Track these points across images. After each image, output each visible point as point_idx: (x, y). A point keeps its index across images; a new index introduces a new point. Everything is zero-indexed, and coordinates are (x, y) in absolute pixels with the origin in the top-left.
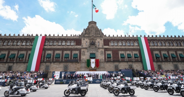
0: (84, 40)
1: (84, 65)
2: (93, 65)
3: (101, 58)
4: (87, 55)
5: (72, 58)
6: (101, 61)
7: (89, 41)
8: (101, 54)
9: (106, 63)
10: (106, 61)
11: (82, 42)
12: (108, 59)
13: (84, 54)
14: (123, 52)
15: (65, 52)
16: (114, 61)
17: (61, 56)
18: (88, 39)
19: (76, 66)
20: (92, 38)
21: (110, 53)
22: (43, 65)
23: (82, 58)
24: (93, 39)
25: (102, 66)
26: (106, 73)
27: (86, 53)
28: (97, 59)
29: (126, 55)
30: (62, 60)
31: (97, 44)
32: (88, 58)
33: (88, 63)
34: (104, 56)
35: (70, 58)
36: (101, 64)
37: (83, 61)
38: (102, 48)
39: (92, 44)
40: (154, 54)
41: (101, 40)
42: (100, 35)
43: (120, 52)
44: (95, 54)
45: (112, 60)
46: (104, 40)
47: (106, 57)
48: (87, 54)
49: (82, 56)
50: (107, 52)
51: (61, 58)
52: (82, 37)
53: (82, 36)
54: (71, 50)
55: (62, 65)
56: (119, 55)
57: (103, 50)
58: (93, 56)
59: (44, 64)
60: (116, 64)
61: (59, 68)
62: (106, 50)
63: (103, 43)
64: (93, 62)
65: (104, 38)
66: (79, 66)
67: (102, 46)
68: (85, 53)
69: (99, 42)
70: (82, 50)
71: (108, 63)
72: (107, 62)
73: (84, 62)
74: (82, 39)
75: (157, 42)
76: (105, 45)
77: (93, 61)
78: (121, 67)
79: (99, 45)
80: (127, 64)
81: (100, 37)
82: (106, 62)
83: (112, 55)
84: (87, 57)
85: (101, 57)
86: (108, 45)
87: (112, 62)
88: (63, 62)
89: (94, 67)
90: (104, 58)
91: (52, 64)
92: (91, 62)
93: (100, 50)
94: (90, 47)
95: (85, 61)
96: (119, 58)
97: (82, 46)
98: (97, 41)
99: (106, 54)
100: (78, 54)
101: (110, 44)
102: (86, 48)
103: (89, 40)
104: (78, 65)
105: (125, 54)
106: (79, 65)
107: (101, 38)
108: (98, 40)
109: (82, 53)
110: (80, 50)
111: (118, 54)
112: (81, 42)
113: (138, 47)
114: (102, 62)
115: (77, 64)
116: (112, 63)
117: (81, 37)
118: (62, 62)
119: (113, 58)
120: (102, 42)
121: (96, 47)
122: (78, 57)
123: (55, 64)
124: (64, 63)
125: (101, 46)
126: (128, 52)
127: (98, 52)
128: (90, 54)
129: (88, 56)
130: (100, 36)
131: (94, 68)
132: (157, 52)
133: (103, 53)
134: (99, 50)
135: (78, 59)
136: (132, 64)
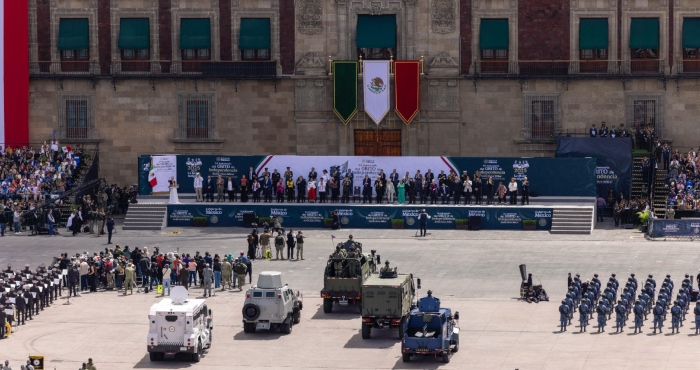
1: (315, 97)
2: (377, 104)
3: (434, 50)
4: (339, 31)
5: (235, 47)
6: (434, 71)
8: (437, 22)
9: (468, 85)
10: (472, 70)
13: (318, 24)
14: (600, 5)
15: (183, 5)
16: (529, 73)
17: (155, 36)
19: (262, 101)
21: (503, 15)
22: (48, 95)
23: (298, 50)
25: (441, 104)
26: (436, 165)
27: (328, 14)
28: (410, 56)
30: (166, 67)
32: (343, 46)
33: (345, 89)
34: (456, 34)
37: (310, 73)
43: (582, 7)
44: (394, 16)
45: (514, 68)
47: (475, 40)
48: (337, 22)
49: (298, 36)
50: (482, 8)
51: (156, 48)
55: (168, 96)
56: (567, 30)
59: (51, 88)
60: (545, 89)
61: (153, 118)
64: (378, 82)
66: (280, 101)
68: (318, 11)
71: (482, 86)
72: (476, 78)
73: (314, 79)
77: (376, 71)
78: (577, 113)
80: (621, 94)
82: (470, 79)
83: (521, 25)
84: (338, 42)
85: (432, 41)
87: (513, 78)
88: (176, 78)
89: (387, 116)
90: (455, 53)
91: (104, 88)
92: (361, 82)
95: (320, 73)
96: (567, 55)
99: (476, 23)
100: (276, 24)
104: (277, 100)
105: (613, 22)
106: (279, 95)
109: (297, 12)
111: (562, 18)
114: (439, 80)
115: (267, 88)
116: (513, 86)
118: (166, 76)
122: (276, 44)
123: (123, 87)
124: (180, 84)
126: (642, 6)
127: (415, 3)
128: (359, 16)
129: (343, 37)
131: (384, 120)
133: (450, 10)
135: (276, 56)
136: (660, 92)
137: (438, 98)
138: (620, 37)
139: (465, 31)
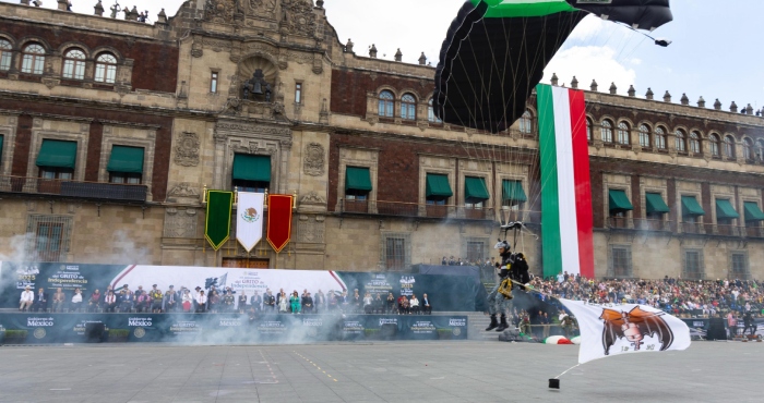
0: (197, 54)
1: (185, 225)
2: (249, 232)
3: (306, 189)
4: (215, 165)
5: (102, 171)
6: (305, 208)
7: (229, 69)
8: (309, 165)
9: (333, 222)
10: (338, 209)
11: (183, 71)
12: (351, 202)
13: (196, 156)
14: (441, 165)
15: (47, 125)
16: (386, 215)
17: (9, 154)
18: (225, 54)
19: (127, 227)
20: (254, 49)
21: (366, 164)
23: (172, 179)
24: (259, 58)
25: (309, 237)
27: (205, 149)
28: (283, 192)
29: (456, 184)
30: (18, 184)
31: (288, 94)
32: (218, 179)
33: (219, 216)
34: (325, 177)
35: (81, 176)
36: (300, 225)
37: (182, 201)
38: (319, 128)
39: (257, 91)
40: (606, 191)
41: (318, 71)
42: (311, 35)
43: (428, 164)
44: (268, 157)
46: (334, 73)
47: (341, 184)
48: (214, 157)
49: (173, 166)
50: (348, 157)
52: (181, 32)
53: (187, 26)
54: (97, 116)
55: (16, 217)
56: (417, 181)
57: (325, 141)
58: (251, 172)
60: (398, 229)
62: (342, 138)
63: (327, 92)
64: (252, 212)
65: (339, 63)
67: (322, 114)
68: (196, 145)
69: (299, 84)
70: (179, 126)
71: (347, 223)
72: (344, 216)
73: (186, 207)
74: (185, 49)
75: (631, 124)
76: (338, 106)
77: (250, 203)
78: (423, 250)
79: (298, 106)
80: (458, 235)
81: (313, 51)
82: (335, 216)
83: (380, 174)
84: (213, 176)
85: (303, 181)
86: (360, 111)
87: (373, 217)
88: (29, 197)
89: (258, 245)
90: (323, 194)
92: (235, 212)
93: (302, 140)
94: (236, 108)
95: (193, 202)
96: (417, 201)
97: (183, 97)
98: (286, 78)
99: (343, 168)
100: (150, 153)
101: (371, 106)
102: (209, 117)
103: (232, 59)
104: (144, 227)
105: (452, 177)
107: (318, 56)
108: (298, 69)
109: (174, 144)
110: (161, 122)
111: (412, 171)
112: (175, 71)
113: (531, 144)
114: (307, 214)
115: (133, 214)
116: (372, 225)
117: (173, 34)
118: (16, 195)
119: (380, 195)
120: (319, 88)
121: (276, 113)
122: (149, 173)
124: (32, 205)
125: (310, 115)
126: (473, 168)
127: (290, 146)
128: (236, 154)
129: (219, 170)
130: (309, 43)
131: (254, 250)
132: (620, 181)
133: (321, 156)
134: (296, 135)
135: (148, 183)
136: (486, 236)
137: (306, 232)
138: (457, 191)
139: (333, 175)
